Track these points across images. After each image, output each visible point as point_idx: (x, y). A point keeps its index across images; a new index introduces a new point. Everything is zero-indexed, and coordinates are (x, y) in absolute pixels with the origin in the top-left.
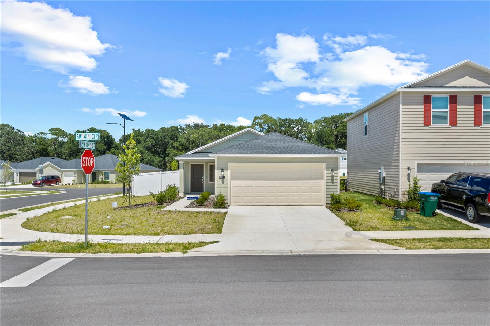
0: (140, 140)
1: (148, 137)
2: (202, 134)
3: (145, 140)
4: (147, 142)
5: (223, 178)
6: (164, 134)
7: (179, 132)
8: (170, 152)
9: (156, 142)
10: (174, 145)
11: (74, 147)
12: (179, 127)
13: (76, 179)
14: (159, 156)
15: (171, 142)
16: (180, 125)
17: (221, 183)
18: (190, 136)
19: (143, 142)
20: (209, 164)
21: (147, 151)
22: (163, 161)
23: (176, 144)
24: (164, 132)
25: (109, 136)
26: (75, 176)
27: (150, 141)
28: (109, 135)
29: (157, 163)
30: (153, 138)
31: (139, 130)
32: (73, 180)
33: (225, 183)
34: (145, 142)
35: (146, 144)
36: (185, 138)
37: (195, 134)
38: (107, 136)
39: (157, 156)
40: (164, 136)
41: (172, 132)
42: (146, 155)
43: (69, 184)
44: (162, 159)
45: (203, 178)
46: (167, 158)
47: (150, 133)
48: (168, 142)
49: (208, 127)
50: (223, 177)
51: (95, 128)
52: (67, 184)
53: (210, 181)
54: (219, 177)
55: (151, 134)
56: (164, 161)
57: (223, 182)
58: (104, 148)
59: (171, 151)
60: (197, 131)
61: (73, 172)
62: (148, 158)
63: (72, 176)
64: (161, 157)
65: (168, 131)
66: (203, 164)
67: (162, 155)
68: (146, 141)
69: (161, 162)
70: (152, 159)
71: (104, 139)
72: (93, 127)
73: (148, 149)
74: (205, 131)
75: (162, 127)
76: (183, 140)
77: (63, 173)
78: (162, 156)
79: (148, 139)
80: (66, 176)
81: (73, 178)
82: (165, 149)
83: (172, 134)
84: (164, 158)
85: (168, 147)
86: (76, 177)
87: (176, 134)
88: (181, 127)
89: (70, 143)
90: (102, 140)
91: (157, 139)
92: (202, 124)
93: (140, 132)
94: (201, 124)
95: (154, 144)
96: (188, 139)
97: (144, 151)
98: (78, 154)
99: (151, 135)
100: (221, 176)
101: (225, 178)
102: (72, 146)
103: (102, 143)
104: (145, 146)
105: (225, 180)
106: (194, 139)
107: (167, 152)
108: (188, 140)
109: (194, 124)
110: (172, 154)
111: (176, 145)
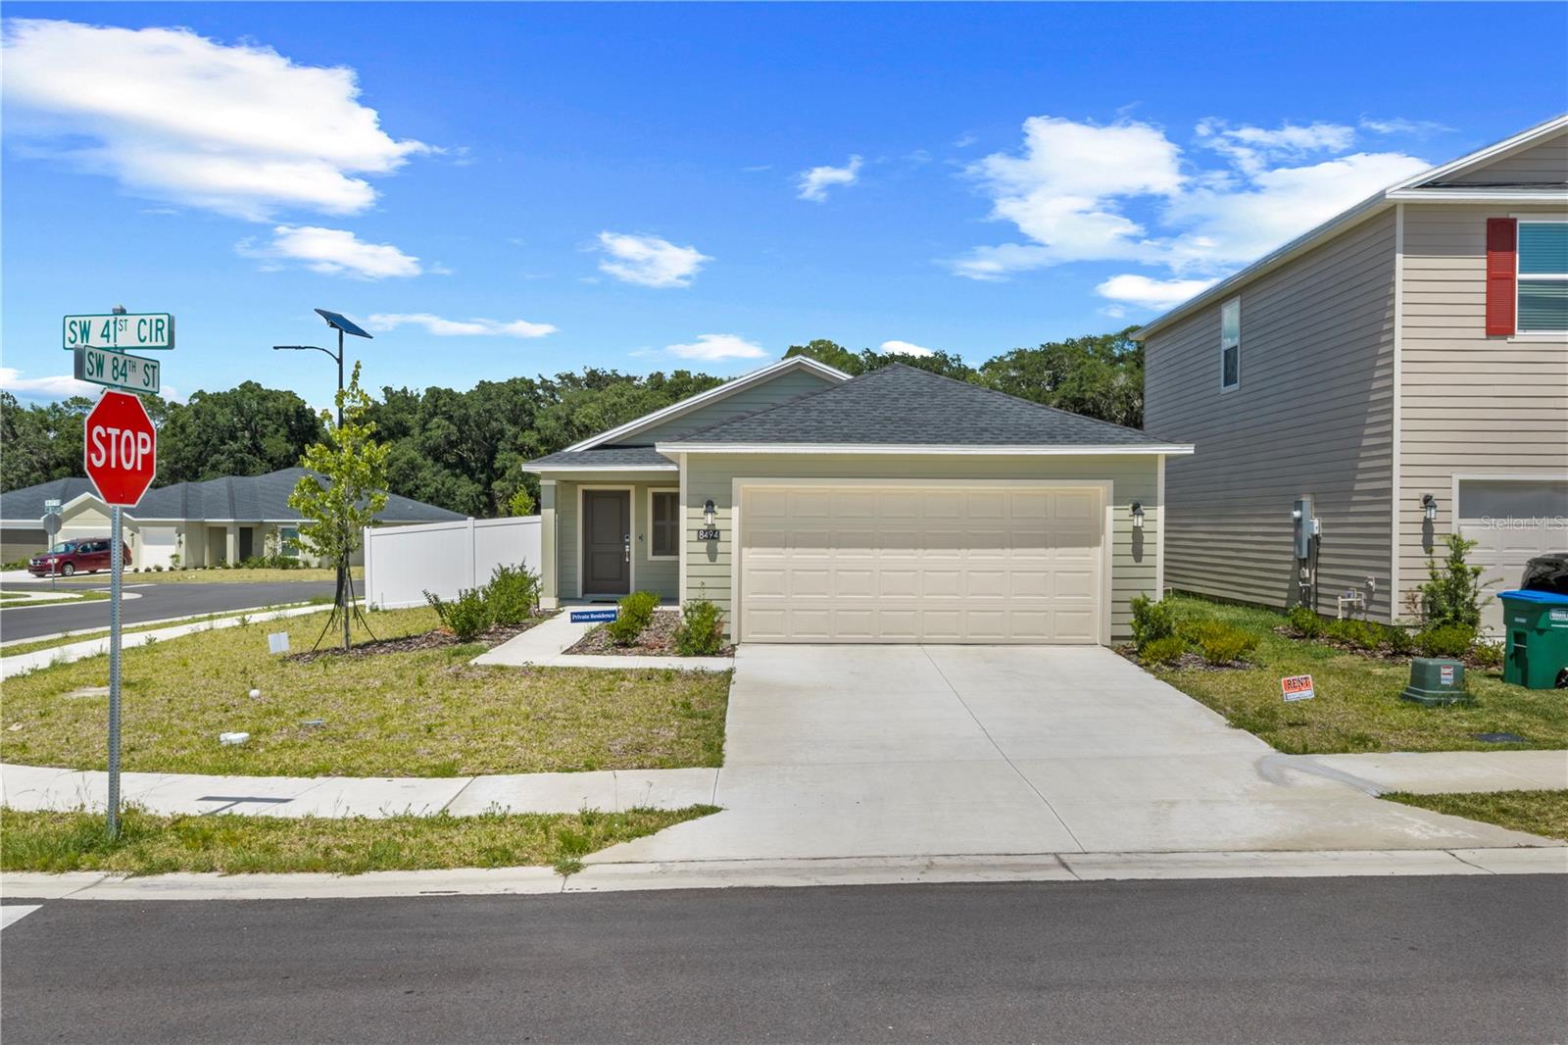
0: (409, 424)
1: (433, 415)
2: (615, 404)
3: (426, 423)
4: (430, 430)
5: (713, 538)
6: (488, 406)
7: (538, 399)
8: (508, 464)
9: (460, 431)
10: (520, 441)
11: (187, 445)
12: (537, 381)
13: (182, 552)
14: (471, 476)
15: (510, 430)
16: (540, 376)
17: (705, 559)
18: (573, 411)
19: (416, 431)
20: (651, 491)
21: (430, 462)
22: (483, 493)
23: (529, 438)
24: (488, 399)
25: (304, 410)
26: (180, 542)
27: (440, 430)
28: (303, 407)
29: (464, 499)
30: (450, 418)
31: (405, 390)
32: (173, 556)
33: (720, 559)
34: (424, 429)
35: (428, 439)
36: (558, 418)
37: (592, 405)
38: (297, 412)
39: (465, 478)
40: (488, 411)
41: (515, 399)
42: (425, 474)
43: (159, 569)
44: (480, 488)
45: (629, 544)
46: (497, 485)
47: (441, 402)
48: (502, 432)
49: (636, 383)
50: (711, 535)
51: (258, 385)
52: (151, 567)
53: (654, 554)
54: (696, 533)
55: (445, 405)
56: (489, 495)
57: (712, 554)
58: (288, 451)
59: (511, 460)
60: (599, 395)
61: (175, 528)
62: (434, 485)
63: (169, 542)
64: (479, 481)
65: (499, 395)
66: (628, 493)
67: (482, 472)
68: (428, 426)
69: (478, 496)
70: (448, 489)
71: (287, 421)
72: (250, 382)
73: (435, 454)
74: (622, 395)
75: (482, 382)
76: (552, 423)
77: (138, 532)
78: (483, 476)
79: (435, 420)
80: (147, 541)
81: (172, 549)
82: (492, 454)
83: (516, 405)
84: (488, 484)
85: (500, 447)
86: (183, 546)
87: (527, 406)
88: (544, 381)
89: (175, 435)
90: (280, 426)
91: (465, 420)
92: (613, 371)
93: (407, 398)
94: (609, 372)
95: (454, 438)
96: (569, 422)
97: (420, 460)
98: (200, 469)
99: (444, 409)
100: (705, 531)
101: (721, 539)
102: (180, 445)
103: (280, 434)
104: (423, 443)
105: (719, 544)
106: (587, 422)
107: (497, 465)
108: (567, 424)
109: (588, 370)
110: (514, 472)
111: (527, 440)
